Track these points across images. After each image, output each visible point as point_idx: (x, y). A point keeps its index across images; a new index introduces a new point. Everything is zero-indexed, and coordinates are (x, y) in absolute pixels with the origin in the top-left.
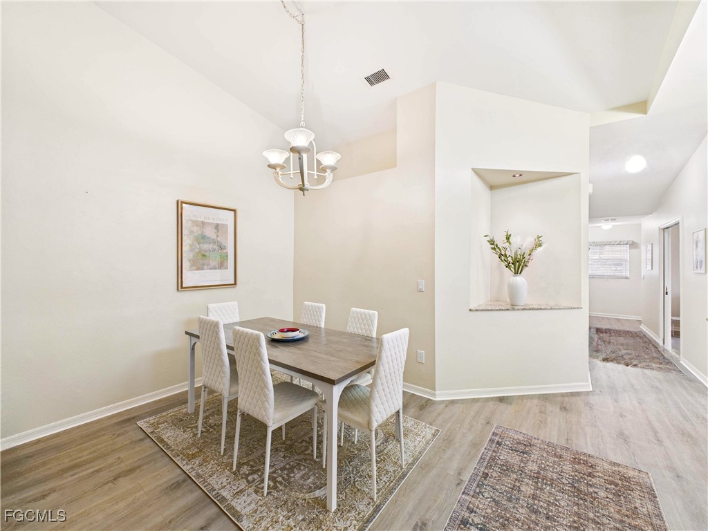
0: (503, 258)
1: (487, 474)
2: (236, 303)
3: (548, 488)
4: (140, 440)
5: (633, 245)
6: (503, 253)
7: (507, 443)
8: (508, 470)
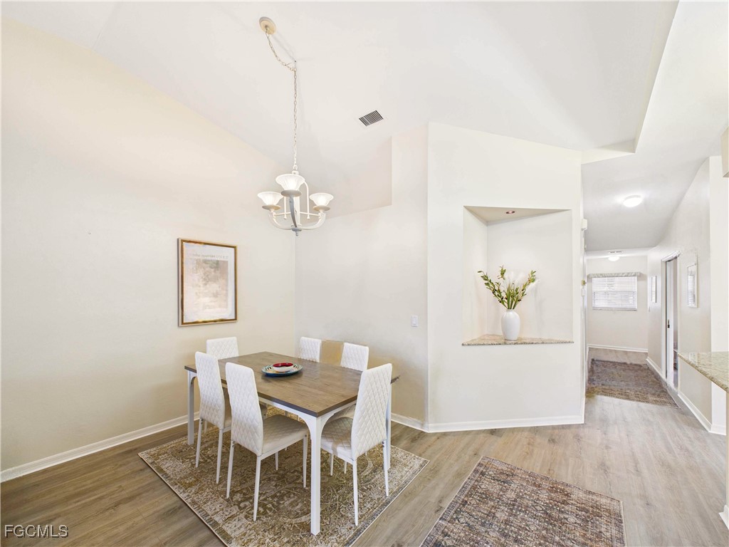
0: (496, 293)
1: (466, 502)
2: (235, 338)
3: (522, 514)
4: (141, 470)
5: (641, 277)
6: (497, 288)
7: (491, 473)
8: (487, 498)
